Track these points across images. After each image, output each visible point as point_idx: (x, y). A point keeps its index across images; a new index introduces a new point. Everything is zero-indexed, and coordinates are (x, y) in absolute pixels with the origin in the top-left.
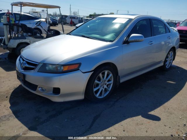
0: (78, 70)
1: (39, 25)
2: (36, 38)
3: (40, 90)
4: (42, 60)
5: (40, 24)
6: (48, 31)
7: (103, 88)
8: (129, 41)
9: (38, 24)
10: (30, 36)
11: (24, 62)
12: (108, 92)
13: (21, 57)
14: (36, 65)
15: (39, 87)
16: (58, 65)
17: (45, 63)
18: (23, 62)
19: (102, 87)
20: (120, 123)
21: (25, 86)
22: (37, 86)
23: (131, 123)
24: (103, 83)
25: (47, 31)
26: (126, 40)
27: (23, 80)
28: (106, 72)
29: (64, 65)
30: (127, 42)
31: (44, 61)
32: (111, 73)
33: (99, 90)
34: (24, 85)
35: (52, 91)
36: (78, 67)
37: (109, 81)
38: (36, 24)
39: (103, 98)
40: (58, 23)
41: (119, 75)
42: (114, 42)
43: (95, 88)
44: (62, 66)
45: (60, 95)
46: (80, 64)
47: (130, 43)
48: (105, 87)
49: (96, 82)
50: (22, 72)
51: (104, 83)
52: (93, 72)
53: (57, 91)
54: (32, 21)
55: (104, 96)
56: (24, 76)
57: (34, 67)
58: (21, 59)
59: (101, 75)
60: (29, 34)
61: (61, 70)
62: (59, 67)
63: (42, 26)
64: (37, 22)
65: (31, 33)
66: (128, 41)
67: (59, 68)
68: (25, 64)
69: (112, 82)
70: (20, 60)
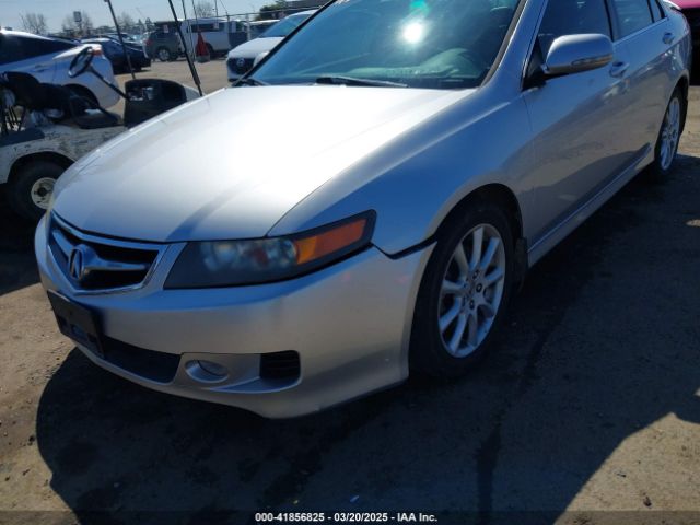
0: (369, 245)
1: (87, 68)
2: (88, 128)
3: (196, 373)
4: (177, 224)
5: (88, 62)
6: (127, 91)
7: (472, 307)
8: (546, 72)
9: (81, 65)
10: (57, 122)
11: (82, 248)
12: (489, 322)
13: (53, 225)
14: (148, 257)
15: (188, 364)
16: (266, 237)
17: (194, 236)
18: (75, 252)
19: (467, 303)
20: (607, 461)
21: (110, 362)
22: (175, 359)
23: (654, 451)
24: (468, 287)
25: (124, 92)
26: (531, 73)
27: (93, 339)
28: (478, 234)
29: (296, 237)
30: (535, 80)
31: (187, 228)
32: (496, 231)
33: (455, 321)
34: (106, 359)
35: (258, 371)
36: (361, 231)
37: (491, 270)
38: (71, 68)
39: (475, 352)
40: (146, 56)
41: (525, 235)
42: (485, 87)
43: (443, 314)
44: (288, 242)
45: (299, 381)
46: (369, 218)
47: (547, 81)
48: (480, 300)
49: (447, 285)
50: (79, 299)
51: (473, 284)
52: (433, 246)
53: (280, 367)
54: (46, 61)
55: (479, 343)
56: (97, 316)
57: (140, 267)
58: (58, 236)
59: (460, 251)
60: (53, 113)
61: (284, 263)
62: (270, 249)
63: (100, 73)
64: (72, 59)
65: (58, 109)
66: (542, 72)
67: (272, 254)
68: (89, 257)
69: (501, 271)
70: (51, 240)
